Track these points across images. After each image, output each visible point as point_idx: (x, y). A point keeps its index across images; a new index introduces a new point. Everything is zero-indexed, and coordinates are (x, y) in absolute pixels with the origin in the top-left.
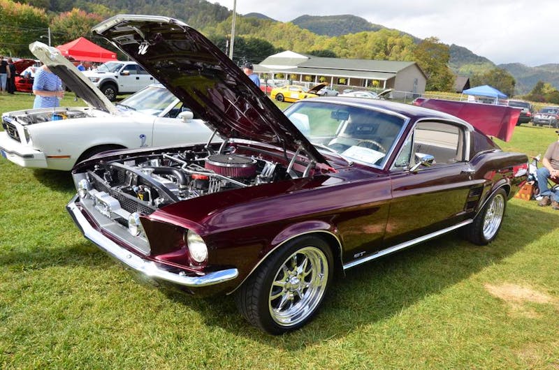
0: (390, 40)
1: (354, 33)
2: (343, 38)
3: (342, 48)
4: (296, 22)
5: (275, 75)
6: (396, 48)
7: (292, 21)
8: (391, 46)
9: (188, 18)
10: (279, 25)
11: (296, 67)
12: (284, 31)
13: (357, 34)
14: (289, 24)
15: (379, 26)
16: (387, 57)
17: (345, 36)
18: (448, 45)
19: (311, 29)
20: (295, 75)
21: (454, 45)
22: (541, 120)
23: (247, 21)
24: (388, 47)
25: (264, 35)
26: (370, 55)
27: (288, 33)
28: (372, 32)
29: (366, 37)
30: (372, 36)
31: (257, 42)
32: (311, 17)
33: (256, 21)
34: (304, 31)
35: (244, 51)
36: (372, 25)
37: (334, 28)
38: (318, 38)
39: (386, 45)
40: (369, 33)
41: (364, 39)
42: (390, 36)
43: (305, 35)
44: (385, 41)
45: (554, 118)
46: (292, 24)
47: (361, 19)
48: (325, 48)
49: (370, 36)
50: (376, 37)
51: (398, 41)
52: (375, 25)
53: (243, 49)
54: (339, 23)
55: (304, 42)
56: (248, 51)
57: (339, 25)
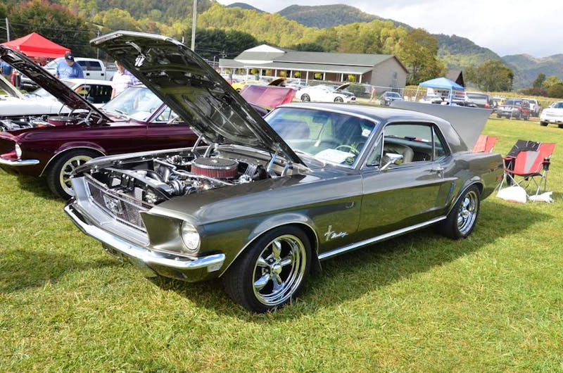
0: (383, 32)
1: (345, 25)
2: (333, 30)
3: (332, 41)
4: (283, 13)
5: (250, 70)
6: (389, 40)
7: (279, 12)
8: (385, 38)
9: (167, 9)
10: (265, 16)
11: (272, 62)
12: (270, 23)
13: (349, 25)
14: (276, 14)
15: (373, 16)
16: (380, 50)
17: (335, 28)
18: (448, 36)
19: (301, 20)
20: (269, 70)
21: (454, 36)
22: (504, 112)
23: (230, 12)
24: (381, 39)
25: (249, 27)
26: (362, 48)
27: (275, 25)
28: (364, 23)
29: (357, 28)
30: (364, 27)
31: (239, 35)
32: (301, 7)
33: (240, 11)
34: (292, 22)
35: (224, 45)
36: (366, 15)
37: (325, 19)
38: (307, 29)
39: (379, 37)
40: (361, 25)
41: (355, 31)
42: (383, 27)
43: (292, 27)
44: (378, 33)
45: (517, 110)
46: (279, 14)
47: (354, 9)
48: (313, 40)
49: (362, 27)
50: (369, 29)
51: (392, 32)
52: (369, 15)
53: (224, 43)
54: (330, 13)
55: (292, 35)
56: (229, 45)
57: (330, 15)
